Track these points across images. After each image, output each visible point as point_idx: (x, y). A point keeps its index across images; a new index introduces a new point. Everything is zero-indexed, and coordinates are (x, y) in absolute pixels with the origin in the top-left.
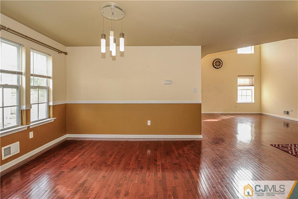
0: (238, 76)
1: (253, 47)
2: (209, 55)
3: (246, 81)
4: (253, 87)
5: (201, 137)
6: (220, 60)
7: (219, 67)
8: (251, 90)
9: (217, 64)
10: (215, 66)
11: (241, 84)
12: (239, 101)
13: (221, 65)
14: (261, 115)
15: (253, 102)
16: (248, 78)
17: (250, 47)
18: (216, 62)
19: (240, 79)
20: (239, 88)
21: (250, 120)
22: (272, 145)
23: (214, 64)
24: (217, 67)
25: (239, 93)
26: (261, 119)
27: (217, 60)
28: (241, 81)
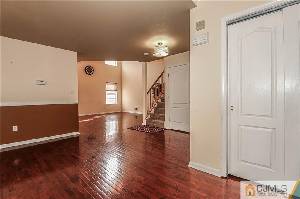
0: (106, 83)
1: (116, 61)
2: (83, 61)
3: (112, 87)
4: (117, 92)
5: (78, 133)
6: (92, 67)
7: (90, 73)
8: (115, 94)
9: (89, 70)
10: (87, 72)
11: (108, 90)
12: (107, 103)
13: (92, 71)
14: (122, 112)
15: (117, 103)
16: (113, 85)
17: (114, 61)
18: (88, 69)
19: (108, 85)
20: (107, 92)
21: (115, 117)
22: (128, 128)
23: (86, 71)
24: (89, 73)
25: (107, 96)
26: (122, 115)
27: (89, 67)
28: (109, 87)
